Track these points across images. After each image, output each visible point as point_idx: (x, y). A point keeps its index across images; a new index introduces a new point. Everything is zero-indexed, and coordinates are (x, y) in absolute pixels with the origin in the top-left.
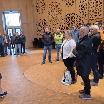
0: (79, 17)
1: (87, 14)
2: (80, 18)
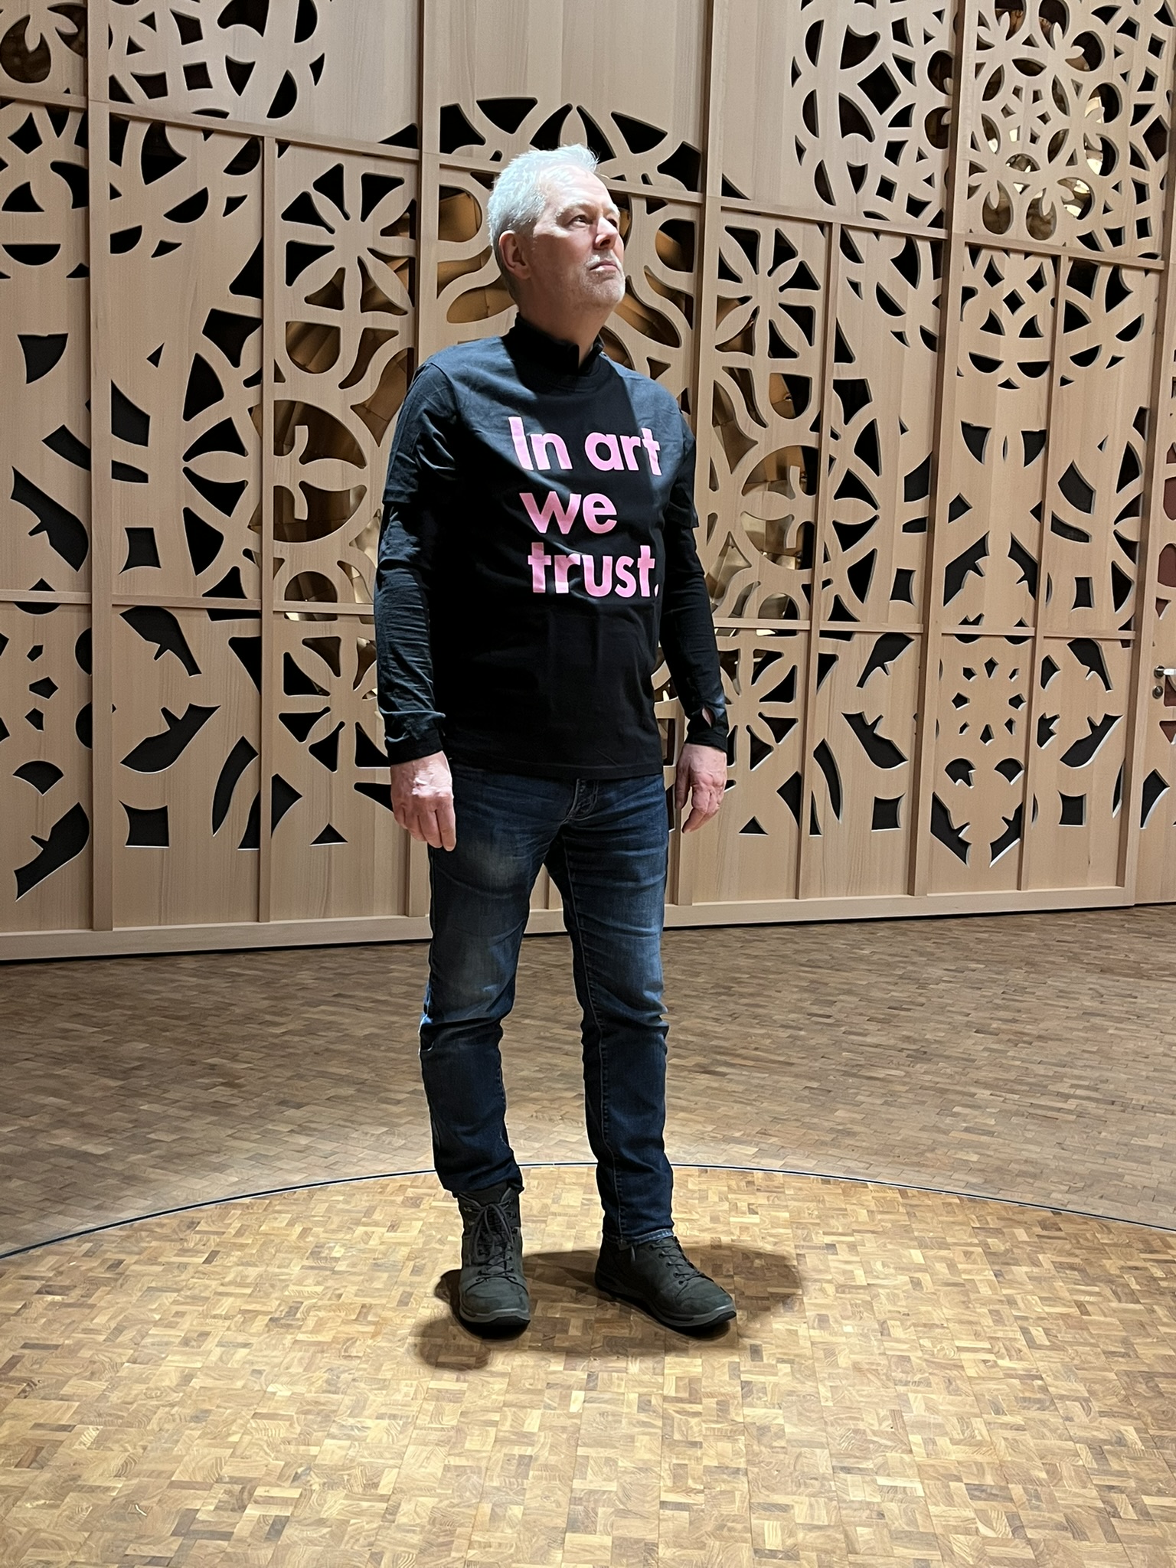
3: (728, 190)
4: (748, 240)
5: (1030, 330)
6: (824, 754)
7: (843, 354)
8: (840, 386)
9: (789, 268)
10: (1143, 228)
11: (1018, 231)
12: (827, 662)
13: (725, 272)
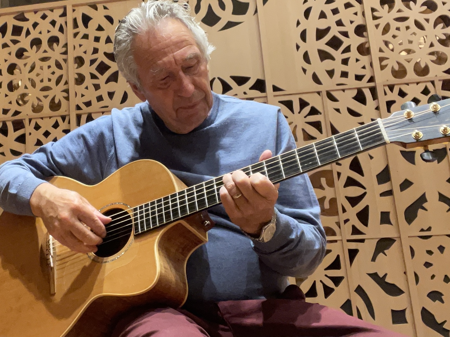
0: (303, 104)
1: (373, 90)
2: (314, 111)
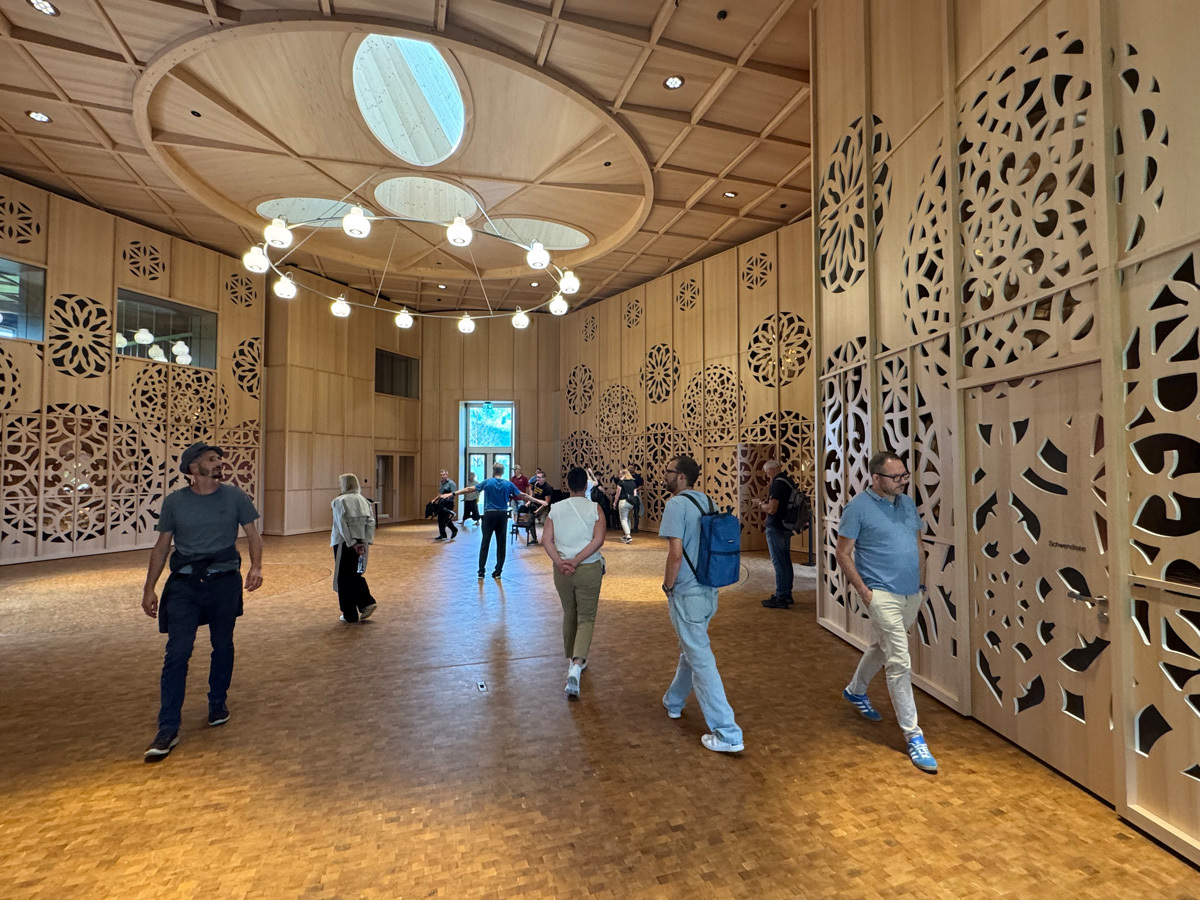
3: (115, 417)
4: (121, 426)
5: (187, 439)
6: (142, 517)
7: (143, 444)
8: (143, 451)
9: (130, 430)
10: (211, 421)
11: (183, 421)
12: (142, 500)
13: (115, 432)
